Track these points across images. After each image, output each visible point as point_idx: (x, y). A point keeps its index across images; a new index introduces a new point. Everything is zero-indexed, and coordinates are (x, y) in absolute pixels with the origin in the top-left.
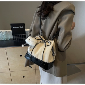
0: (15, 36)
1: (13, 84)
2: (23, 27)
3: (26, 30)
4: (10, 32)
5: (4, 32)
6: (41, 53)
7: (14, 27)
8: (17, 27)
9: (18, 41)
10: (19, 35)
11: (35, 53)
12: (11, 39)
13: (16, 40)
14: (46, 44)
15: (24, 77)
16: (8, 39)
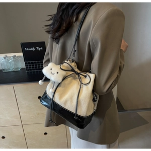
0: (29, 63)
1: (28, 149)
2: (42, 49)
4: (20, 57)
5: (10, 57)
6: (71, 98)
7: (26, 49)
9: (34, 72)
10: (32, 63)
11: (60, 98)
12: (22, 69)
13: (30, 70)
16: (18, 68)
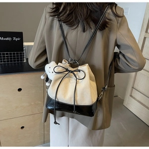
2: (19, 39)
3: (25, 44)
8: (7, 39)
14: (76, 77)
15: (23, 128)
